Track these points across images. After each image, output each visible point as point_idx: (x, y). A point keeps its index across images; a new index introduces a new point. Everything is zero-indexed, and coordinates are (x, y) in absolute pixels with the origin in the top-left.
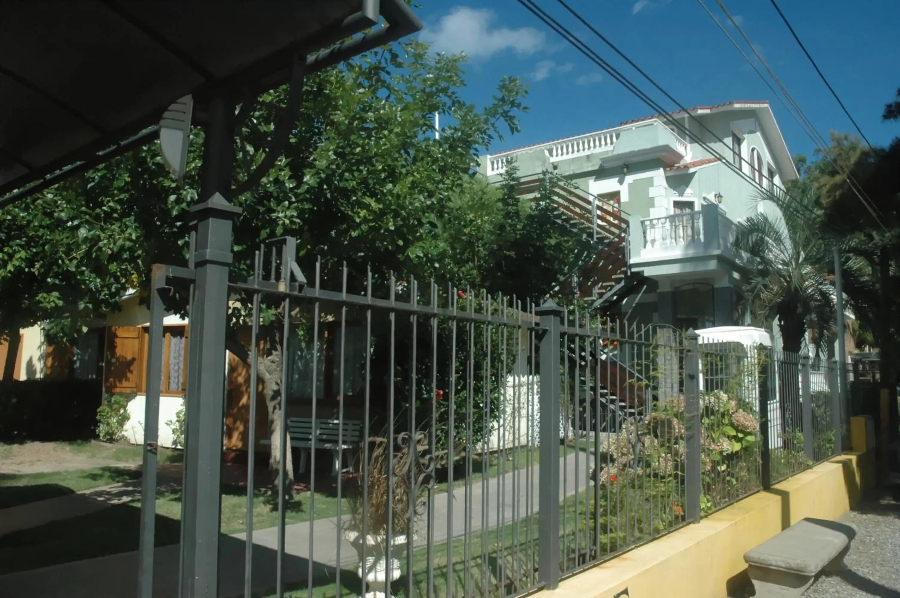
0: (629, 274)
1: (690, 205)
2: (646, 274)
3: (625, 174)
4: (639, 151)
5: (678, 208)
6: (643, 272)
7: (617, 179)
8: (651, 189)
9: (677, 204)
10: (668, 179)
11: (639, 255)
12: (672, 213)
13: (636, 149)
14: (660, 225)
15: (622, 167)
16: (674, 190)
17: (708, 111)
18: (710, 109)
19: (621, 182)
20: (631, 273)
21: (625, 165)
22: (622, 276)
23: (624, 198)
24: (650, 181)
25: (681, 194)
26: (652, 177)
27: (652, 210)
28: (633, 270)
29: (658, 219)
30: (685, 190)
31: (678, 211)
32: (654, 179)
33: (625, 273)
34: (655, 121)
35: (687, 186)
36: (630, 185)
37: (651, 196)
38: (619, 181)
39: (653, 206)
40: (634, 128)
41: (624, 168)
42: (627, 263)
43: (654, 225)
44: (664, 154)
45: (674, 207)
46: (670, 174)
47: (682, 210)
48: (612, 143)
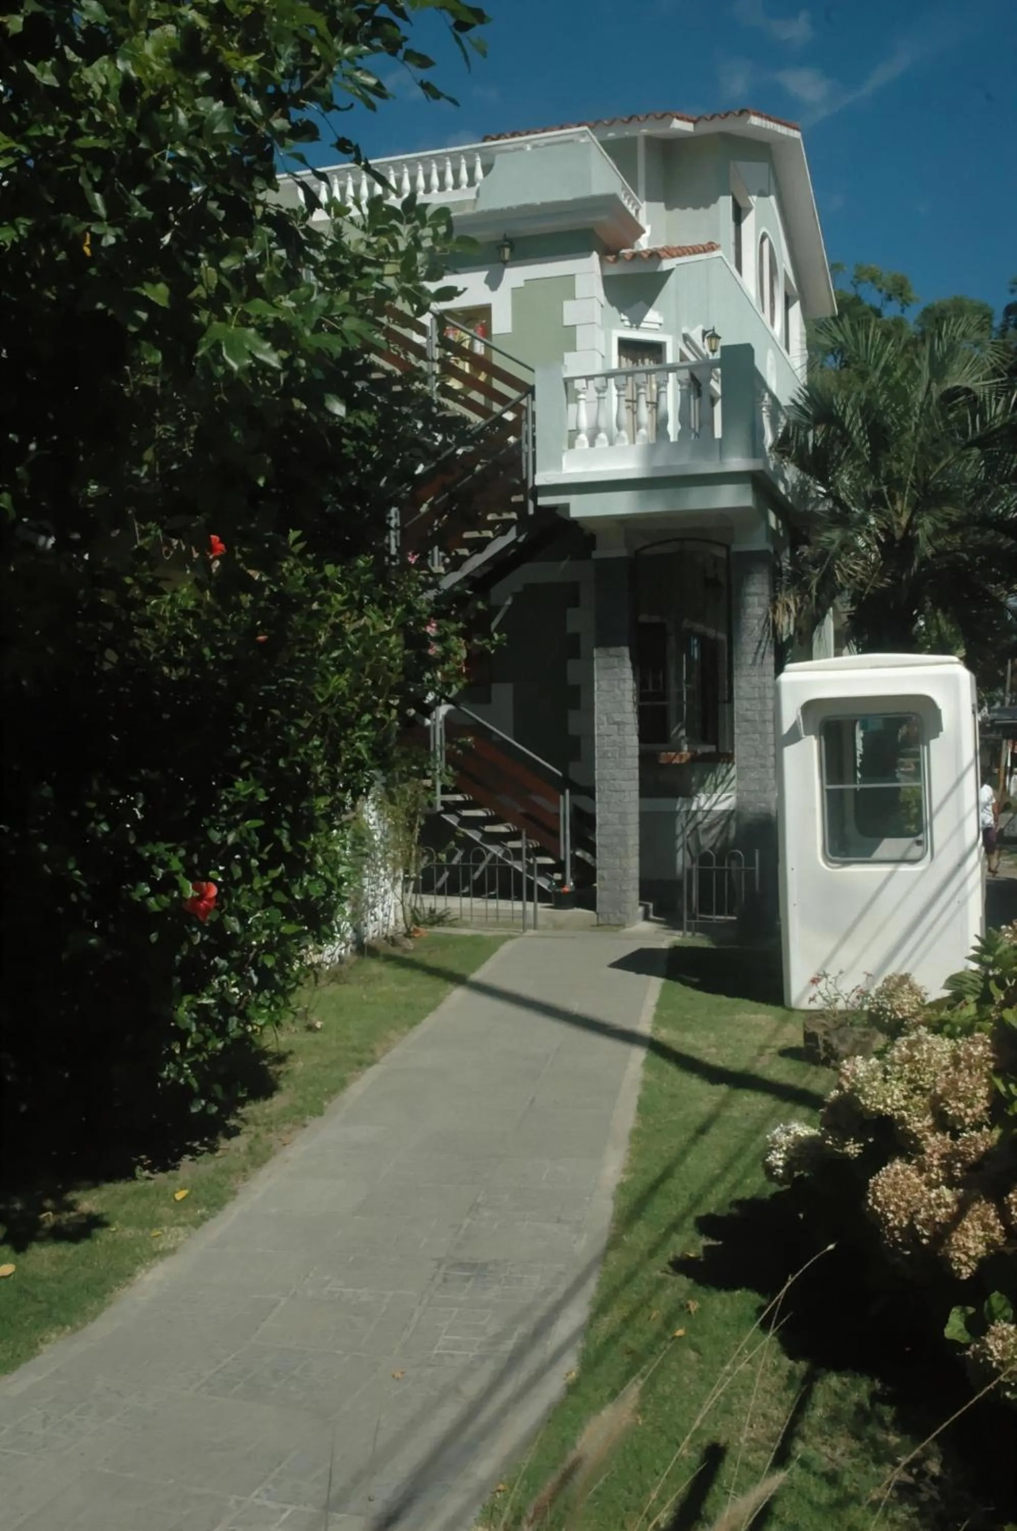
0: (531, 511)
1: (655, 350)
2: (574, 513)
3: (505, 264)
4: (544, 205)
5: (627, 357)
6: (566, 507)
7: (484, 274)
8: (568, 305)
9: (627, 347)
10: (608, 282)
11: (557, 464)
12: (615, 365)
13: (537, 200)
14: (592, 394)
15: (500, 247)
16: (621, 311)
17: (688, 127)
18: (695, 122)
19: (493, 283)
20: (537, 508)
21: (506, 240)
22: (514, 515)
23: (501, 323)
24: (567, 285)
25: (636, 322)
26: (573, 275)
27: (568, 357)
28: (543, 501)
29: (588, 378)
30: (645, 313)
31: (627, 364)
32: (578, 279)
33: (521, 508)
34: (583, 134)
35: (650, 303)
36: (516, 292)
37: (567, 322)
38: (488, 281)
39: (572, 346)
40: (529, 148)
41: (504, 246)
42: (525, 482)
43: (578, 392)
44: (603, 218)
45: (620, 353)
46: (614, 270)
47: (635, 361)
48: (472, 183)
